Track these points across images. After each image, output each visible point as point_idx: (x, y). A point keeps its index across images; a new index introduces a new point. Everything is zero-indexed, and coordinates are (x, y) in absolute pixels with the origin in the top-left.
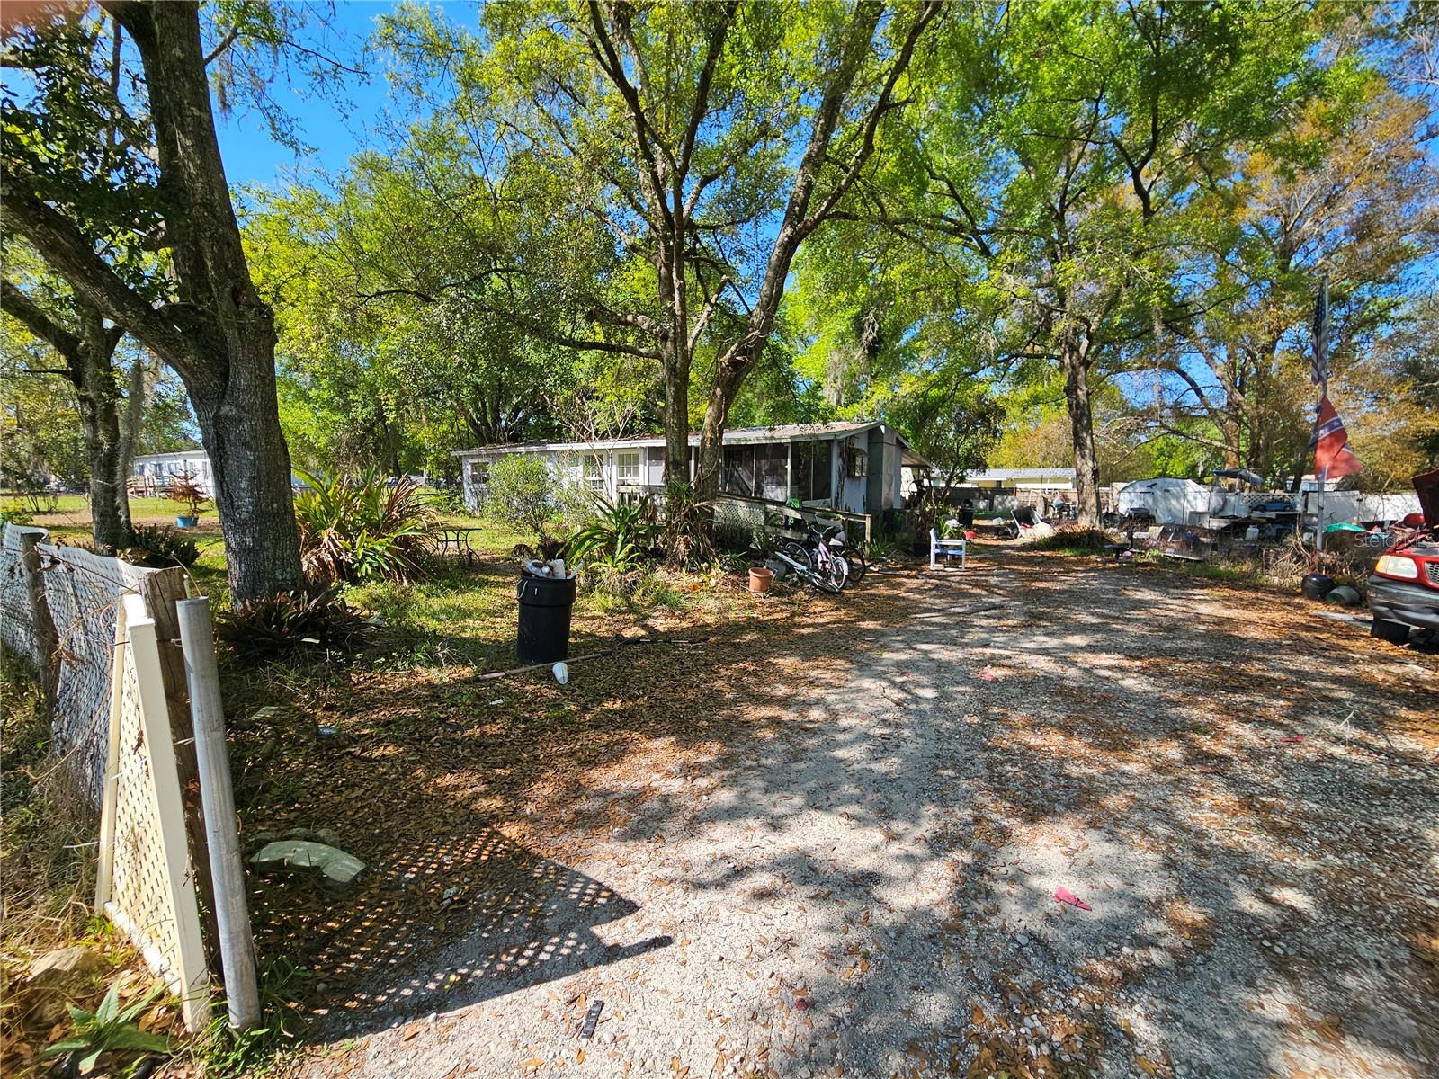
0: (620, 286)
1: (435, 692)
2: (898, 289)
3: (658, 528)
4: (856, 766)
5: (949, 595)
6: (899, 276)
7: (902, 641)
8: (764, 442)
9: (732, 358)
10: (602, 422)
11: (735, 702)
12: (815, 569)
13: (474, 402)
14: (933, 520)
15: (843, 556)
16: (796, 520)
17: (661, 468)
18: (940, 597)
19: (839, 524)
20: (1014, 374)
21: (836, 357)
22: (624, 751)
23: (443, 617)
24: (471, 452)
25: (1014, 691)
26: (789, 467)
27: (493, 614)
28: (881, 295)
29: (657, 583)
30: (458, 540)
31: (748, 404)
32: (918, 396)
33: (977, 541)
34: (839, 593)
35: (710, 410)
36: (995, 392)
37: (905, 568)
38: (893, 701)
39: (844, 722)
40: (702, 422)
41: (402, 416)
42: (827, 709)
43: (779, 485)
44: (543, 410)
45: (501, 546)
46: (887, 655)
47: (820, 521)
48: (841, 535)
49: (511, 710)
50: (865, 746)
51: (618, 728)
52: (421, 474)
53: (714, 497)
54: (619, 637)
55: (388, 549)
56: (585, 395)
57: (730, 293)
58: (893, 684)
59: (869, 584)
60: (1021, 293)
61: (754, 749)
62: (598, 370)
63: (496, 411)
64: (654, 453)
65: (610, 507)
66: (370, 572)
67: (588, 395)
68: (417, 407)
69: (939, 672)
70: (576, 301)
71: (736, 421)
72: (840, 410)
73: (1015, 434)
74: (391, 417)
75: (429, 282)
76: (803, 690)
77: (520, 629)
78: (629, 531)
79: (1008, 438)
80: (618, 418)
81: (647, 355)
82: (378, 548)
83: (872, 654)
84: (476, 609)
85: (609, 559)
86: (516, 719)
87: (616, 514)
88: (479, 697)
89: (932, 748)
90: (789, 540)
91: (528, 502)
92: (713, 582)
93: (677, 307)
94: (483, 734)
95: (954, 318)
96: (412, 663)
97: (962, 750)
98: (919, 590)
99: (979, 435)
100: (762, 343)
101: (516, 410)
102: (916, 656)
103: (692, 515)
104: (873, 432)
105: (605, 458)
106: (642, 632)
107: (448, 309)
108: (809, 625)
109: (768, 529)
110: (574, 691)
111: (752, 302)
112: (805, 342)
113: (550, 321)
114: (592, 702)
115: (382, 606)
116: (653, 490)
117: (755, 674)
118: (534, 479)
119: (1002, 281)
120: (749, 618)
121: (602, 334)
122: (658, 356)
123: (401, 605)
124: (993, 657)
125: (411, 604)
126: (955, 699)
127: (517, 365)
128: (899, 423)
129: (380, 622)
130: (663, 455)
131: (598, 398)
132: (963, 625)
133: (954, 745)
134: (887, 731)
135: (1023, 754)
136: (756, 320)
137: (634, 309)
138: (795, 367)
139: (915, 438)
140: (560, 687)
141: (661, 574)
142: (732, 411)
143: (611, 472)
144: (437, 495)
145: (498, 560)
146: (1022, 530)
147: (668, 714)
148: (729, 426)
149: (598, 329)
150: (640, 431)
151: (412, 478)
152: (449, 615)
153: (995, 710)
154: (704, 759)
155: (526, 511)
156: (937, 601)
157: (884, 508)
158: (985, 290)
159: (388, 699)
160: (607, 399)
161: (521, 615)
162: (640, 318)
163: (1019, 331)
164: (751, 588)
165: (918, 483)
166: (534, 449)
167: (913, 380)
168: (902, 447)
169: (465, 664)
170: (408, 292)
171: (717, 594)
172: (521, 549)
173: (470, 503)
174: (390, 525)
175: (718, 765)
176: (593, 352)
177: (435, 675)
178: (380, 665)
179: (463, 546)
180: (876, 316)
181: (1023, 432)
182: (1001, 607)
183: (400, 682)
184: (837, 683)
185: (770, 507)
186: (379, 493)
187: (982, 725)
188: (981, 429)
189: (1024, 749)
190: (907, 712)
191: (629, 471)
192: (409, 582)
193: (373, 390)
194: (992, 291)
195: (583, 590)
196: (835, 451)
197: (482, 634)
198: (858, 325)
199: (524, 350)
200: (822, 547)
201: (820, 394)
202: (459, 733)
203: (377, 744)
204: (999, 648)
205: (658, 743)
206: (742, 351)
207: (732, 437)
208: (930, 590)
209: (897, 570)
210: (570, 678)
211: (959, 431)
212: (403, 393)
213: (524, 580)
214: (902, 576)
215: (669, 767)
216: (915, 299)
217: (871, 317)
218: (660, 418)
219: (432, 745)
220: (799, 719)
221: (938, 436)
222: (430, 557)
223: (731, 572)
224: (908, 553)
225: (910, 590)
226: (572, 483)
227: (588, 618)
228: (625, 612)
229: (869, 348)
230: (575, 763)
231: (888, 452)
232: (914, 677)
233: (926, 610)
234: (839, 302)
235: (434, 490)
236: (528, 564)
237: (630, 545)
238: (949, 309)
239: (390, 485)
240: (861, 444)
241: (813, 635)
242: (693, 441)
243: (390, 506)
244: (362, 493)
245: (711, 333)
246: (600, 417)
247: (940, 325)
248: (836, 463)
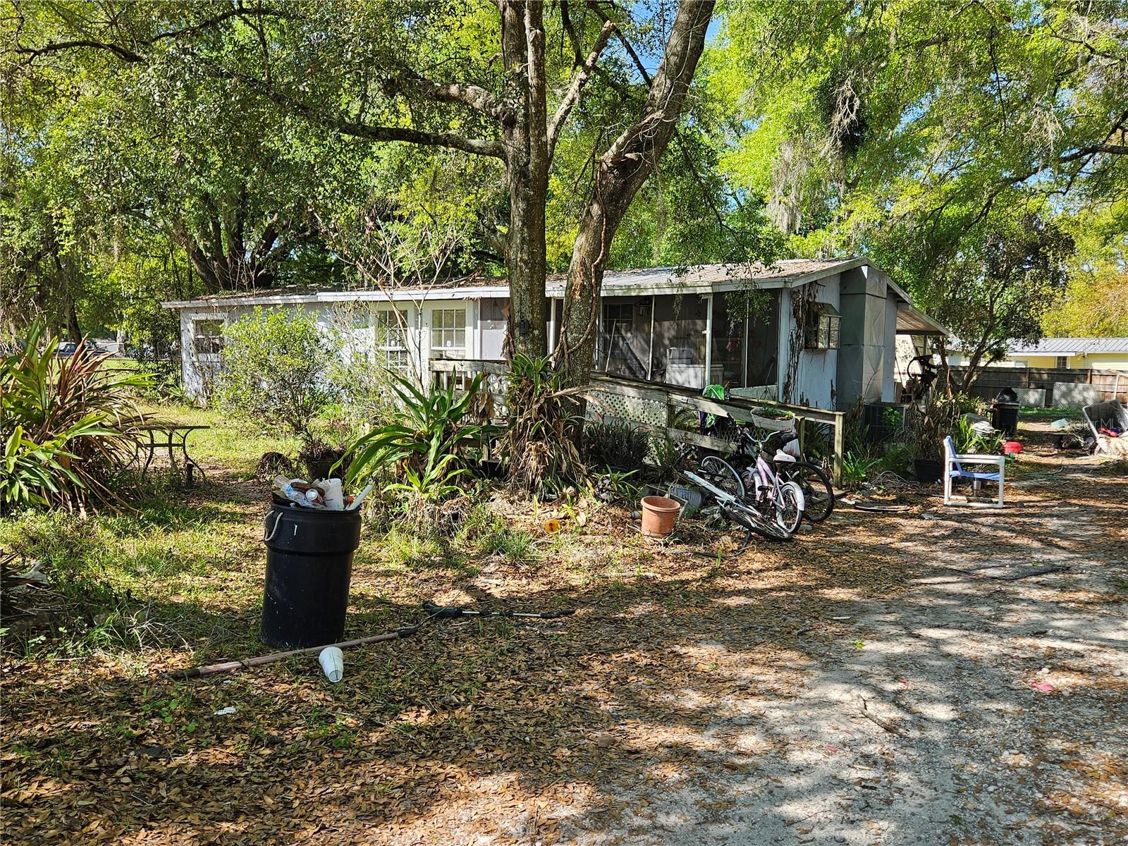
0: (440, 37)
1: (126, 692)
2: (893, 40)
3: (495, 429)
4: (817, 833)
5: (976, 548)
6: (896, 21)
7: (895, 623)
8: (668, 292)
9: (618, 155)
10: (408, 257)
11: (615, 718)
12: (749, 500)
13: (202, 223)
14: (946, 422)
15: (797, 480)
16: (719, 419)
17: (502, 333)
18: (961, 551)
19: (789, 427)
20: (1088, 180)
21: (788, 154)
22: (432, 796)
23: (143, 569)
24: (195, 303)
25: (1093, 713)
26: (708, 332)
27: (225, 565)
28: (865, 51)
29: (491, 519)
30: (170, 445)
31: (642, 230)
32: (924, 218)
33: (1024, 457)
34: (789, 540)
35: (582, 239)
36: (1055, 210)
37: (901, 501)
38: (880, 723)
39: (797, 757)
40: (568, 259)
41: (84, 244)
42: (769, 732)
43: (692, 361)
44: (312, 237)
45: (241, 455)
46: (869, 646)
47: (758, 421)
48: (794, 445)
49: (248, 724)
50: (833, 798)
51: (423, 757)
52: (113, 336)
53: (585, 380)
54: (428, 607)
55: (57, 458)
56: (380, 213)
57: (616, 49)
58: (881, 694)
59: (841, 527)
60: (1102, 45)
61: (646, 797)
62: (402, 172)
63: (237, 239)
64: (490, 309)
65: (418, 395)
66: (26, 494)
67: (386, 213)
68: (109, 230)
69: (959, 676)
70: (369, 62)
71: (623, 257)
72: (794, 241)
73: (1091, 281)
74: (67, 244)
75: (132, 30)
76: (729, 700)
77: (268, 590)
78: (447, 433)
79: (1077, 287)
80: (434, 251)
81: (480, 151)
82: (41, 456)
83: (844, 643)
84: (197, 557)
85: (414, 479)
86: (256, 740)
87: (428, 406)
88: (197, 702)
89: (947, 806)
90: (706, 451)
91: (285, 384)
92: (582, 519)
93: (531, 74)
94: (202, 763)
95: (988, 88)
96: (89, 644)
97: (1000, 811)
98: (924, 538)
99: (1027, 282)
100: (668, 130)
101: (270, 235)
102: (919, 647)
103: (549, 409)
104: (849, 278)
105: (411, 315)
106: (465, 599)
107: (163, 74)
108: (739, 593)
109: (673, 433)
110: (352, 694)
111: (653, 65)
112: (737, 128)
113: (325, 94)
114: (381, 712)
115: (43, 551)
116: (488, 367)
117: (649, 670)
118: (297, 347)
119: (1069, 27)
120: (641, 578)
121: (409, 116)
122: (498, 152)
123: (74, 549)
124: (1052, 654)
125: (90, 548)
126: (987, 724)
127: (270, 162)
128: (892, 262)
129: (38, 576)
130: (506, 313)
131: (401, 218)
132: (1001, 599)
133: (986, 802)
134: (869, 774)
135: (1106, 822)
136: (657, 94)
137: (460, 76)
138: (721, 171)
139: (920, 284)
140: (329, 687)
141: (499, 504)
142: (618, 242)
143: (420, 338)
144: (138, 372)
145: (235, 477)
146: (1101, 441)
147: (506, 735)
148: (612, 266)
149: (402, 108)
150: (469, 272)
151: (99, 343)
152: (153, 565)
153: (1057, 744)
154: (563, 812)
155: (282, 399)
156: (955, 557)
157: (866, 401)
158: (1041, 43)
159: (49, 704)
160: (417, 220)
161: (272, 567)
162: (470, 90)
163: (1099, 109)
164: (645, 529)
165: (924, 360)
166: (297, 299)
167: (916, 190)
168: (897, 301)
169: (177, 647)
170: (98, 46)
171: (588, 539)
172: (274, 460)
173: (192, 384)
174: (61, 419)
175: (587, 823)
176: (394, 144)
177: (126, 664)
178: (38, 647)
179: (178, 453)
180: (856, 87)
181: (1105, 277)
182: (1066, 569)
183: (69, 676)
184: (785, 690)
185: (677, 398)
186: (45, 367)
187: (1034, 769)
188: (1031, 272)
189: (1108, 813)
190: (906, 743)
191: (449, 337)
192: (89, 512)
193: (39, 202)
194: (1055, 43)
195: (372, 528)
196: (785, 307)
197: (205, 597)
198: (826, 101)
199: (283, 139)
200: (762, 464)
201: (761, 213)
202: (163, 761)
203: (29, 777)
204: (1062, 638)
205: (489, 784)
206: (635, 144)
207: (616, 283)
208: (944, 537)
209: (888, 503)
210: (348, 672)
211: (996, 273)
212: (87, 207)
213: (277, 510)
214: (896, 514)
215: (506, 824)
216: (921, 58)
217: (847, 89)
218: (501, 251)
219: (118, 782)
220: (722, 750)
221: (958, 283)
222: (125, 471)
223: (612, 503)
224: (905, 475)
225: (910, 538)
226: (355, 354)
227: (379, 574)
228: (438, 566)
229: (844, 138)
230: (350, 814)
231: (874, 310)
232: (915, 683)
233: (936, 572)
234: (796, 64)
235: (134, 364)
236: (284, 485)
237: (449, 457)
238: (979, 74)
239: (62, 353)
240: (828, 296)
241: (747, 610)
242: (554, 289)
243: (62, 387)
244: (17, 366)
245: (585, 115)
246: (403, 250)
247: (963, 99)
248: (787, 328)
